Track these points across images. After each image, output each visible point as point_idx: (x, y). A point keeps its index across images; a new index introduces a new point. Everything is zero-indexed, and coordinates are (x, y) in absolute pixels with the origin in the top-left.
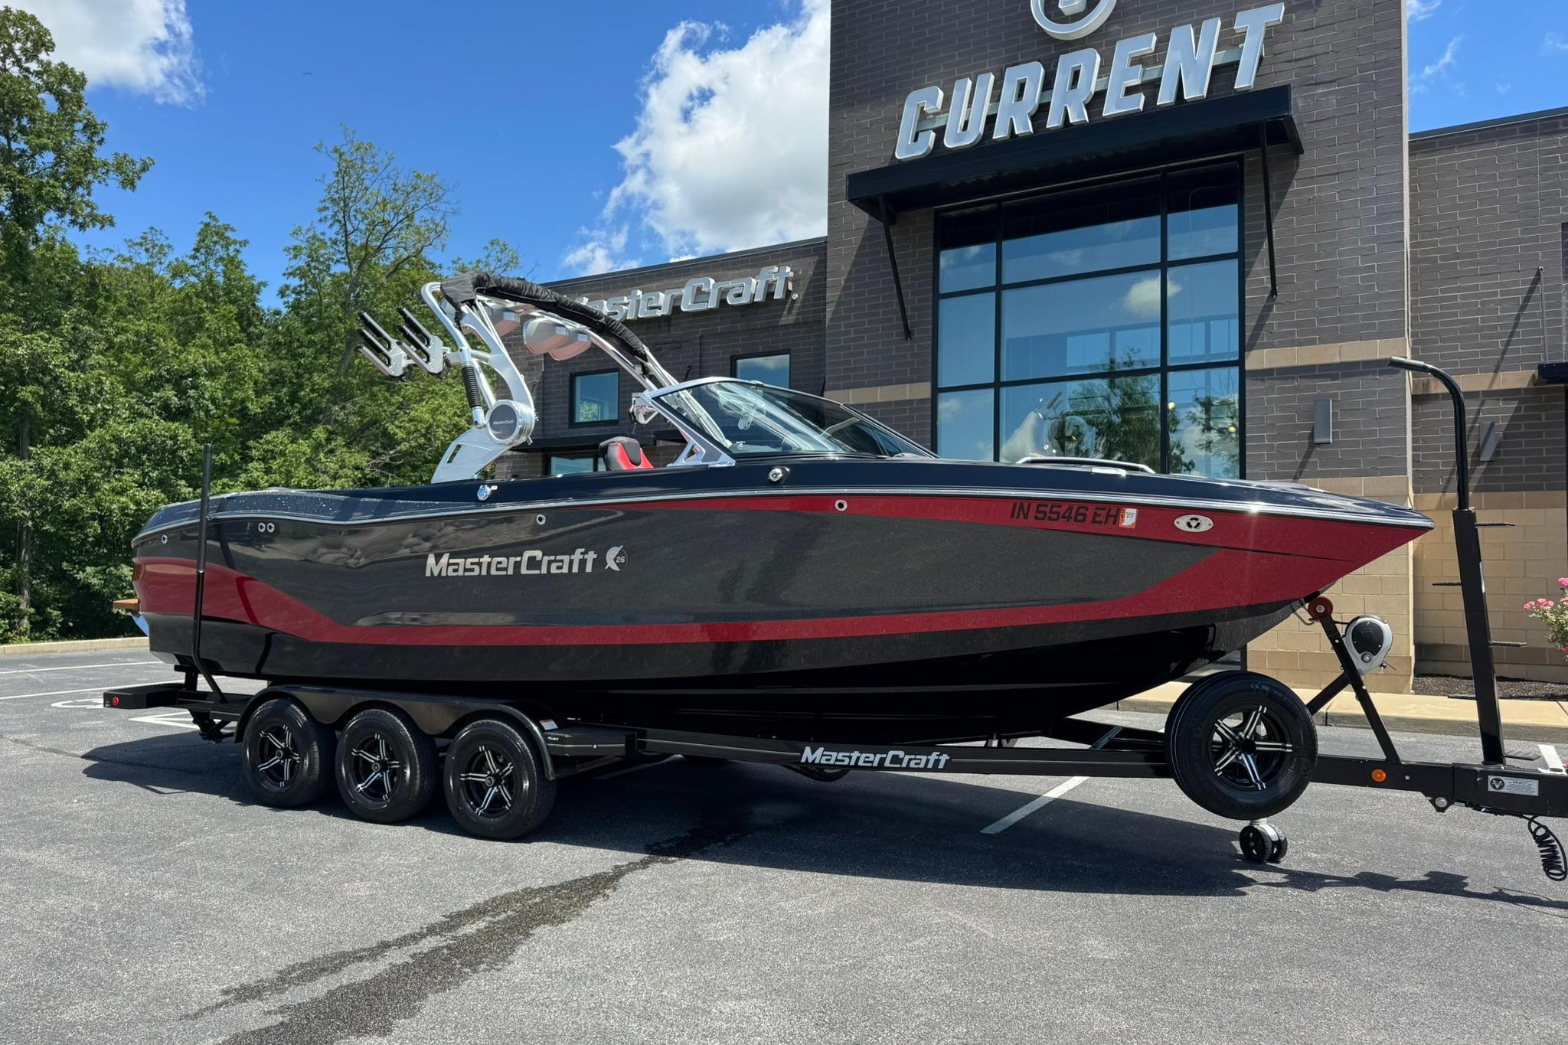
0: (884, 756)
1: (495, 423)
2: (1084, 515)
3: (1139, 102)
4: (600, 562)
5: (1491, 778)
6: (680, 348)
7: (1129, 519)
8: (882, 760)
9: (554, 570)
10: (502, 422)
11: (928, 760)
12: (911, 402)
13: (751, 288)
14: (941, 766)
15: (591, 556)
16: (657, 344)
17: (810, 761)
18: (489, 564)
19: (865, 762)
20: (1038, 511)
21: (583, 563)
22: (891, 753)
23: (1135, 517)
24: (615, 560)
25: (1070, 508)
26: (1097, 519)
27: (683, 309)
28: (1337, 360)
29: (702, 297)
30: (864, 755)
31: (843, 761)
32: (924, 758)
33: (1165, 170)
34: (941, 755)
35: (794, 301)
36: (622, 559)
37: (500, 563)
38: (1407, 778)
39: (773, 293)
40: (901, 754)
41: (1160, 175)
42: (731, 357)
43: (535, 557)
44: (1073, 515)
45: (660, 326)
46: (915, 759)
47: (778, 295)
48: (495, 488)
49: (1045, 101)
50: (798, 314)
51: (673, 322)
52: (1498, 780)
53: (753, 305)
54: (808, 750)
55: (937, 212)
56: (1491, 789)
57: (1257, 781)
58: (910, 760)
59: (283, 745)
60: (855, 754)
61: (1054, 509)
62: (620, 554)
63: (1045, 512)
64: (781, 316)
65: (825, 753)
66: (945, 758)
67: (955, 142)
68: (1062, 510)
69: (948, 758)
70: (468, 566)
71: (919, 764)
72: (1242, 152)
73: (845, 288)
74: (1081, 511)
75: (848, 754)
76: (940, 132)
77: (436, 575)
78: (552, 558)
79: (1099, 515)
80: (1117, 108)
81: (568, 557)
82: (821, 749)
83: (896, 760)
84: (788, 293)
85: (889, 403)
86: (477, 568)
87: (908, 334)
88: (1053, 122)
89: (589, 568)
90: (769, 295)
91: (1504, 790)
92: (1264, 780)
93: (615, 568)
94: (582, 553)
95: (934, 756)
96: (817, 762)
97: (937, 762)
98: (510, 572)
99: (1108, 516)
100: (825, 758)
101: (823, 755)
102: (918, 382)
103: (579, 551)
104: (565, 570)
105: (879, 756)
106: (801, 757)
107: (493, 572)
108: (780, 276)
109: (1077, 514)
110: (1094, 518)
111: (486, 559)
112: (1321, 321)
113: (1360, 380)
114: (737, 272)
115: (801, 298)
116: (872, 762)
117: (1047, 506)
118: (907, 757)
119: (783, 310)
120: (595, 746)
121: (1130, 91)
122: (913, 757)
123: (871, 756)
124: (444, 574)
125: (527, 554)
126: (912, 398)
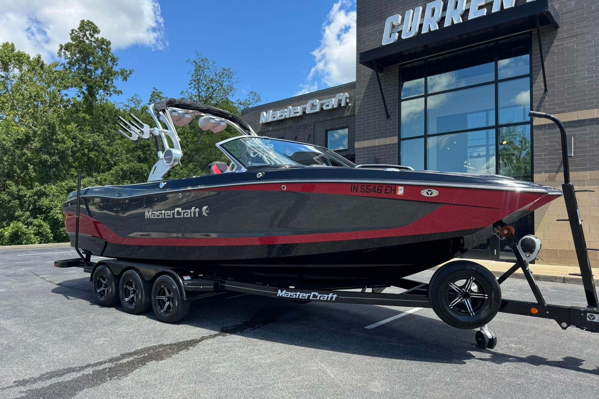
0: (310, 294)
1: (166, 157)
2: (381, 190)
3: (484, 12)
4: (200, 212)
5: (588, 314)
6: (306, 128)
7: (401, 191)
8: (309, 296)
9: (185, 216)
10: (168, 157)
11: (328, 297)
12: (389, 145)
13: (333, 102)
14: (334, 299)
15: (197, 210)
16: (297, 127)
17: (280, 296)
18: (165, 213)
19: (302, 297)
20: (361, 189)
21: (195, 212)
22: (313, 293)
23: (403, 190)
24: (205, 211)
25: (375, 187)
26: (387, 191)
27: (307, 113)
28: (576, 119)
29: (314, 107)
30: (302, 294)
31: (293, 296)
32: (326, 296)
33: (496, 40)
34: (333, 295)
35: (349, 107)
36: (208, 211)
37: (168, 213)
38: (548, 312)
39: (341, 104)
40: (317, 294)
41: (494, 43)
42: (326, 130)
43: (179, 211)
44: (376, 190)
45: (298, 120)
46: (322, 296)
47: (343, 104)
48: (165, 183)
49: (444, 16)
50: (351, 112)
51: (303, 118)
52: (592, 316)
53: (333, 109)
54: (280, 291)
55: (400, 66)
56: (588, 319)
57: (471, 312)
58: (320, 297)
59: (105, 282)
60: (298, 293)
61: (368, 188)
62: (207, 209)
63: (364, 189)
64: (344, 113)
65: (286, 292)
66: (335, 296)
67: (406, 36)
68: (371, 188)
69: (337, 296)
70: (158, 215)
71: (324, 298)
72: (531, 30)
73: (363, 99)
74: (380, 188)
75: (295, 293)
76: (400, 33)
77: (148, 218)
78: (184, 211)
79: (387, 190)
80: (474, 16)
81: (190, 210)
82: (284, 291)
83: (314, 296)
84: (347, 104)
85: (381, 146)
86: (160, 215)
87: (388, 117)
88: (447, 24)
89: (197, 215)
90: (340, 105)
91: (595, 320)
92: (474, 311)
93: (206, 215)
94: (194, 209)
95: (331, 295)
96: (283, 296)
97: (332, 298)
98: (172, 217)
99: (391, 190)
100: (286, 294)
101: (285, 293)
102: (392, 136)
103: (193, 208)
104: (189, 216)
105: (308, 295)
106: (277, 294)
107: (166, 217)
108: (343, 97)
109: (378, 189)
110: (385, 191)
111: (163, 212)
112: (568, 102)
113: (587, 128)
114: (327, 96)
115: (352, 105)
116: (305, 297)
117: (365, 186)
118: (319, 295)
119: (345, 111)
120: (201, 287)
121: (480, 8)
122: (322, 295)
123: (305, 294)
124: (151, 218)
125: (176, 210)
126: (390, 143)
